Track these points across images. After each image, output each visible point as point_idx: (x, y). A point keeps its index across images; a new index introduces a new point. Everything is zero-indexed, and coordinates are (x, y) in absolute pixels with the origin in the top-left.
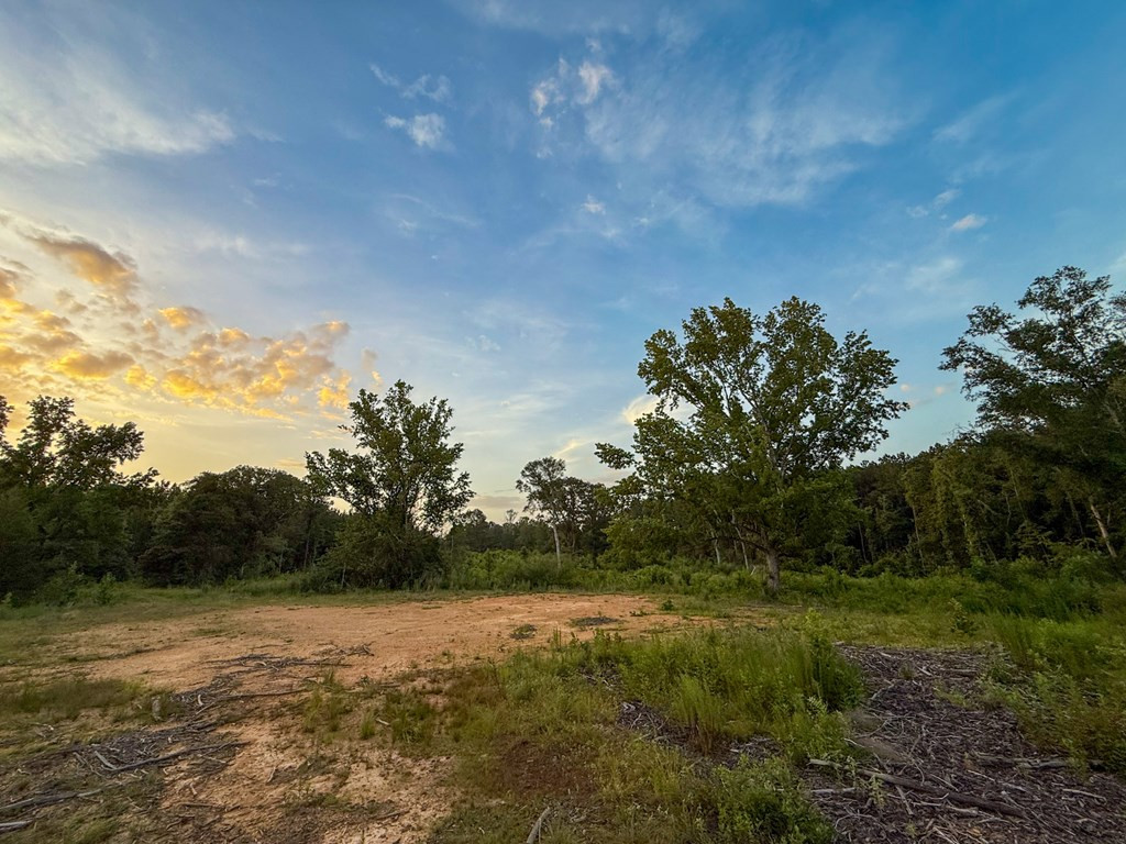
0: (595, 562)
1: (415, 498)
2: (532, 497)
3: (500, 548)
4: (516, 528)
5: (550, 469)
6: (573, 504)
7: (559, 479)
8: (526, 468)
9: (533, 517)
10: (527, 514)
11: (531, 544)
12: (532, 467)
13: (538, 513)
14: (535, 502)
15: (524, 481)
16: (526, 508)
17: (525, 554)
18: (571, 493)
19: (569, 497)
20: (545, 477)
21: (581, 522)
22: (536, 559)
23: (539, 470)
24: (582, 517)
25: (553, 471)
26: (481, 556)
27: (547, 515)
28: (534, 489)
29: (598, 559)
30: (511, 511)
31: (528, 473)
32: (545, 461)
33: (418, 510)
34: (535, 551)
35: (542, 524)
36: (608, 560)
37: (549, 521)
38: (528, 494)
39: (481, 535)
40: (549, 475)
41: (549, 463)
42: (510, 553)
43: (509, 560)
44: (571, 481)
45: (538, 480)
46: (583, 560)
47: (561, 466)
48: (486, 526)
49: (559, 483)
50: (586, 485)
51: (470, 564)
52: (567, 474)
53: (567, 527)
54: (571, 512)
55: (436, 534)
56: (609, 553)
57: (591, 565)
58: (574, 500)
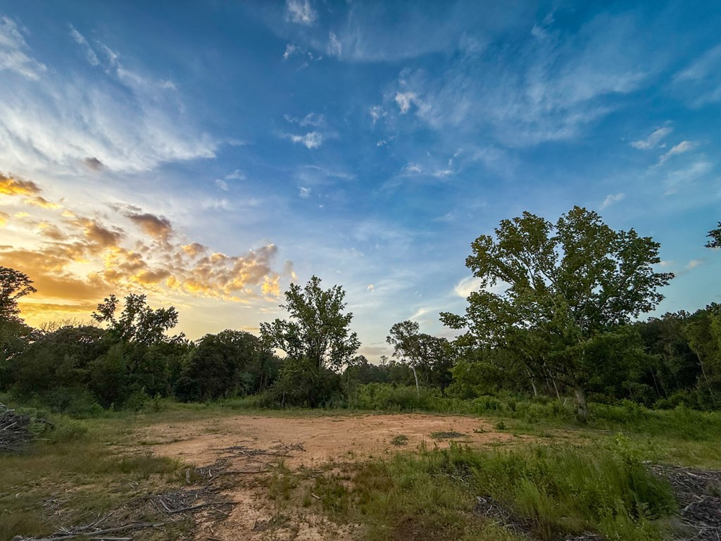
0: (443, 393)
1: (324, 349)
2: (398, 347)
3: (378, 381)
4: (388, 369)
5: (409, 328)
6: (426, 352)
7: (415, 335)
8: (393, 328)
9: (399, 360)
10: (395, 358)
11: (398, 379)
12: (397, 327)
13: (402, 358)
14: (400, 351)
15: (392, 336)
16: (394, 354)
17: (395, 386)
18: (423, 344)
19: (422, 347)
20: (405, 334)
21: (431, 365)
22: (403, 390)
23: (401, 329)
24: (432, 361)
25: (411, 330)
26: (366, 387)
27: (408, 359)
28: (399, 342)
29: (445, 390)
30: (384, 357)
31: (394, 331)
32: (405, 323)
33: (327, 357)
34: (401, 384)
35: (404, 366)
36: (452, 391)
37: (409, 364)
38: (395, 345)
39: (365, 373)
40: (408, 332)
41: (408, 324)
42: (384, 385)
43: (385, 390)
44: (423, 336)
45: (401, 336)
46: (434, 391)
47: (416, 326)
48: (368, 366)
49: (415, 338)
50: (433, 339)
51: (359, 392)
52: (420, 331)
53: (422, 368)
54: (424, 357)
55: (337, 372)
56: (452, 386)
57: (441, 395)
58: (426, 349)
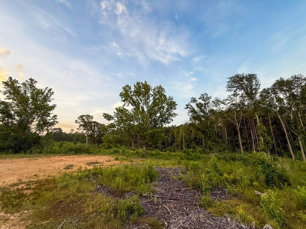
0: (98, 146)
1: (32, 121)
2: (81, 125)
3: (66, 141)
4: (73, 135)
5: (88, 118)
6: (94, 129)
7: (91, 121)
8: (80, 117)
9: (80, 132)
10: (78, 131)
11: (78, 140)
12: (82, 117)
13: (82, 131)
14: (81, 127)
15: (78, 120)
16: (78, 129)
17: (75, 143)
18: (94, 126)
19: (93, 127)
20: (86, 120)
21: (96, 134)
22: (79, 145)
23: (84, 118)
24: (97, 133)
25: (89, 119)
26: (58, 143)
27: (85, 132)
28: (81, 123)
29: (99, 145)
30: (72, 129)
31: (80, 118)
32: (87, 115)
33: (33, 126)
34: (79, 142)
35: (83, 135)
36: (102, 146)
37: (85, 133)
38: (79, 124)
39: (60, 136)
40: (88, 119)
41: (89, 116)
42: (70, 142)
43: (71, 144)
44: (95, 122)
45: (83, 120)
46: (94, 146)
47: (92, 117)
48: (62, 133)
49: (91, 122)
50: (99, 124)
51: (53, 145)
52: (94, 120)
53: (91, 136)
54: (93, 131)
55: (40, 135)
56: (103, 144)
57: (97, 147)
58: (95, 128)
